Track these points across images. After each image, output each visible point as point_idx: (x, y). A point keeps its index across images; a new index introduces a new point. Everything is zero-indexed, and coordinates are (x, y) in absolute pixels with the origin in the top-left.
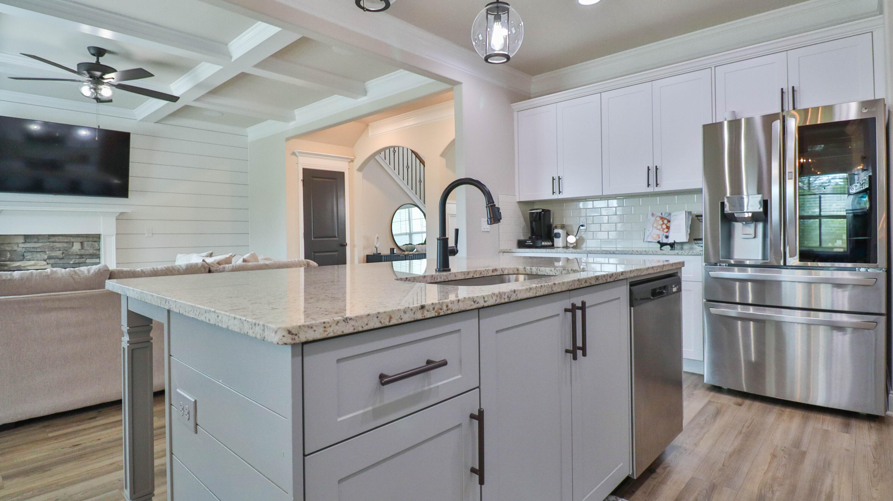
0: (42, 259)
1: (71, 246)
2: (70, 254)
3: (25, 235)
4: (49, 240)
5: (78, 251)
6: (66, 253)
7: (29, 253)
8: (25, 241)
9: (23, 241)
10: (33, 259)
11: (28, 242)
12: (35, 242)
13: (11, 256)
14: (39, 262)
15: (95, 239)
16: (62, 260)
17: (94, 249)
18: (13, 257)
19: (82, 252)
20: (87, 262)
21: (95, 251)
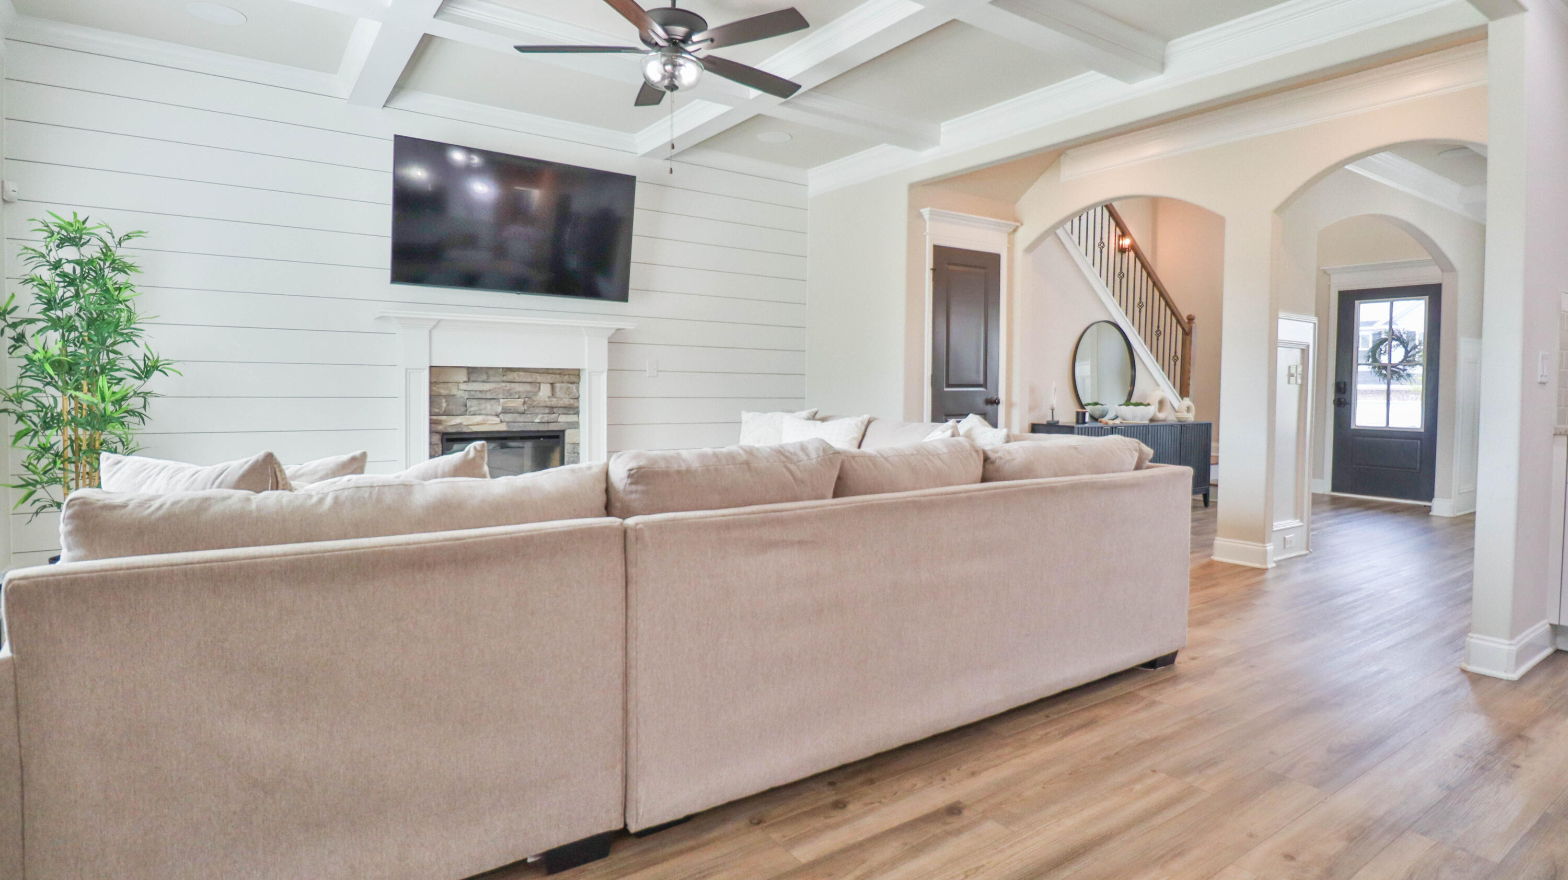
0: (494, 414)
1: (536, 390)
2: (535, 403)
3: (469, 367)
4: (505, 378)
5: (547, 399)
6: (529, 402)
7: (474, 400)
8: (469, 379)
9: (466, 379)
10: (480, 412)
11: (474, 381)
12: (483, 382)
13: (448, 405)
14: (489, 418)
15: (573, 379)
16: (523, 416)
17: (571, 396)
18: (451, 407)
19: (553, 403)
20: (559, 420)
21: (572, 401)
